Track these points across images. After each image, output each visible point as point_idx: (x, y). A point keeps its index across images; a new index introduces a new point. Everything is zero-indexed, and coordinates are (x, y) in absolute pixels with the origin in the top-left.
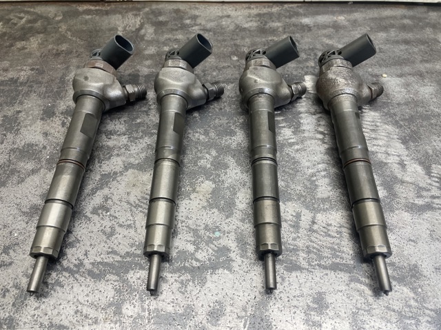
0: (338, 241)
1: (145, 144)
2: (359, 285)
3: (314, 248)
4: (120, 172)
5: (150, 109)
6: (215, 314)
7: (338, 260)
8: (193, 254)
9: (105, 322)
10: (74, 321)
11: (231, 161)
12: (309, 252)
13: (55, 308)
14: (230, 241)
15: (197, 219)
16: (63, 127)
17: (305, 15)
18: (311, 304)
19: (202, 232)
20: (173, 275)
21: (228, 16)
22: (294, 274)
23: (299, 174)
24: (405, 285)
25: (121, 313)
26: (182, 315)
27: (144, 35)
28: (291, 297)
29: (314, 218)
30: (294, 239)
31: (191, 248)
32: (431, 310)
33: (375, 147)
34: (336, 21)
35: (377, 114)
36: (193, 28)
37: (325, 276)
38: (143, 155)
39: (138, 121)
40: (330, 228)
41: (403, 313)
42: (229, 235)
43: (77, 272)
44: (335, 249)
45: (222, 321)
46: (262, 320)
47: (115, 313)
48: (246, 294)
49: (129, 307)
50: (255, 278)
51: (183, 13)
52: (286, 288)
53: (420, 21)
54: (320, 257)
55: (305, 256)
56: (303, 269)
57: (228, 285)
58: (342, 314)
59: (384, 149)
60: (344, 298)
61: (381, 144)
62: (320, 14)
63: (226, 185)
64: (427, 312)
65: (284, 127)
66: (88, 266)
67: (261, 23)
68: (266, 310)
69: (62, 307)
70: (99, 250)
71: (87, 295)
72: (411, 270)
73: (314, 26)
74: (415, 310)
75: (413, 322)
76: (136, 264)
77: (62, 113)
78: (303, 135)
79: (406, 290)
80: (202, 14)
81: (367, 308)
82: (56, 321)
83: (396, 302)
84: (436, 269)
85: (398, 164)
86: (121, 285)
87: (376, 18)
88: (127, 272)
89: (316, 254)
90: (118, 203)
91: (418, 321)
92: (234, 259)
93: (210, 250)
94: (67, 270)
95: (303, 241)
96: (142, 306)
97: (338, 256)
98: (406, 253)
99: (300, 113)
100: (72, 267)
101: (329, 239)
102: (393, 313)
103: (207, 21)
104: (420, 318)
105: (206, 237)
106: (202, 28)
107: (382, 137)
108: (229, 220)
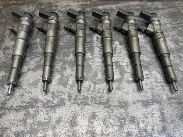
0: (102, 94)
1: (35, 61)
2: (107, 109)
3: (94, 97)
4: (26, 72)
5: (37, 46)
6: (58, 121)
7: (101, 101)
8: (52, 101)
9: (21, 126)
10: (10, 126)
11: (68, 66)
12: (92, 98)
13: (3, 122)
14: (65, 96)
15: (54, 89)
16: (4, 54)
17: (100, 5)
18: (91, 116)
19: (55, 93)
20: (45, 109)
21: (70, 6)
22: (86, 106)
23: (91, 70)
24: (122, 108)
25: (26, 123)
26: (47, 122)
27: (36, 14)
28: (84, 114)
29: (95, 86)
30: (87, 94)
31: (51, 99)
32: (130, 116)
33: (119, 60)
34: (111, 8)
35: (122, 47)
36: (56, 11)
37: (97, 107)
38: (34, 65)
39: (33, 51)
40: (100, 90)
41: (121, 118)
42: (65, 94)
43: (11, 109)
44: (101, 97)
45: (61, 123)
46: (74, 122)
47: (24, 123)
48: (70, 114)
49: (29, 121)
50: (73, 108)
51: (52, 4)
52: (83, 111)
53: (144, 7)
54: (96, 100)
55: (91, 100)
56: (89, 104)
57: (63, 111)
58: (101, 119)
59: (122, 60)
60: (102, 113)
61: (121, 58)
62: (105, 5)
63: (65, 76)
64: (129, 117)
65: (88, 53)
66: (15, 107)
67: (83, 8)
68: (76, 119)
69: (6, 121)
70: (18, 101)
71: (14, 117)
72: (125, 103)
73: (103, 10)
74: (125, 117)
75: (124, 121)
76: (32, 106)
77: (4, 49)
78: (94, 56)
79: (122, 110)
80: (60, 5)
81: (109, 117)
82: (4, 126)
83: (119, 114)
84: (134, 102)
85: (126, 65)
86: (26, 113)
87: (127, 6)
88: (28, 109)
89: (94, 99)
90: (25, 84)
91: (125, 120)
92: (66, 102)
93: (58, 99)
94: (7, 109)
95: (90, 95)
96: (34, 120)
97: (101, 99)
98: (124, 97)
99: (94, 47)
100: (9, 108)
101: (99, 94)
102: (117, 118)
103: (61, 8)
104: (126, 119)
105: (57, 95)
106: (59, 11)
107: (122, 56)
108: (66, 88)
